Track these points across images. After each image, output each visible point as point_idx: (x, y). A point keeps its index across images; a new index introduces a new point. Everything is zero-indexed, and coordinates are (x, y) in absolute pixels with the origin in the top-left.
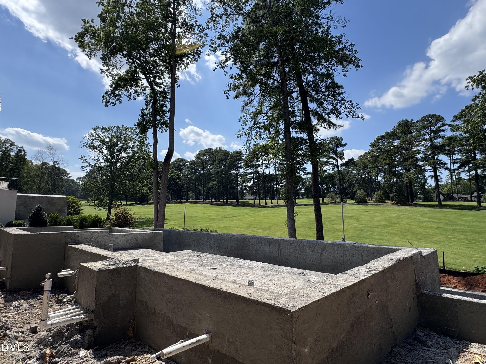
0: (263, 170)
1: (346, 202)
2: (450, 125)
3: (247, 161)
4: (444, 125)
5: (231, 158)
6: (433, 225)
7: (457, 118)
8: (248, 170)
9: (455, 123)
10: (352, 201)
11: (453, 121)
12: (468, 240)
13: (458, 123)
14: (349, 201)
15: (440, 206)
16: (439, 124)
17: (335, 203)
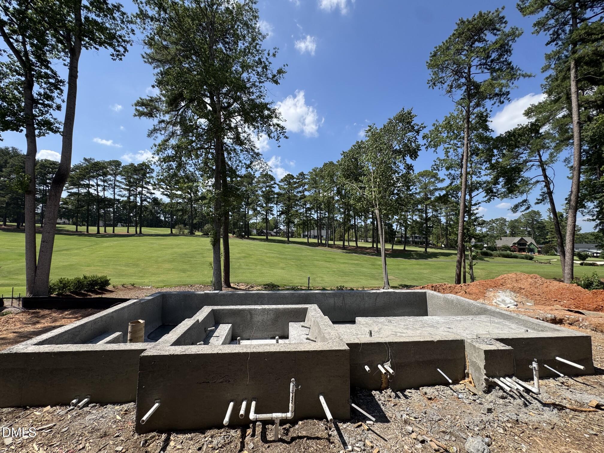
0: (98, 192)
1: (194, 234)
2: (278, 184)
3: (73, 178)
4: (275, 183)
5: (40, 168)
6: (273, 255)
7: (282, 181)
8: (72, 188)
9: (280, 184)
10: (201, 234)
11: (280, 182)
12: (297, 265)
13: (282, 184)
14: (197, 233)
15: (267, 240)
16: (272, 183)
17: (183, 235)
